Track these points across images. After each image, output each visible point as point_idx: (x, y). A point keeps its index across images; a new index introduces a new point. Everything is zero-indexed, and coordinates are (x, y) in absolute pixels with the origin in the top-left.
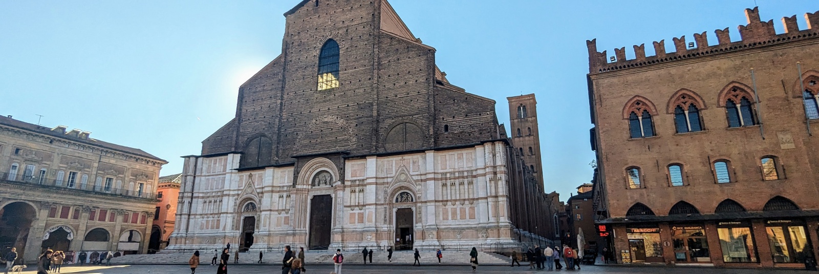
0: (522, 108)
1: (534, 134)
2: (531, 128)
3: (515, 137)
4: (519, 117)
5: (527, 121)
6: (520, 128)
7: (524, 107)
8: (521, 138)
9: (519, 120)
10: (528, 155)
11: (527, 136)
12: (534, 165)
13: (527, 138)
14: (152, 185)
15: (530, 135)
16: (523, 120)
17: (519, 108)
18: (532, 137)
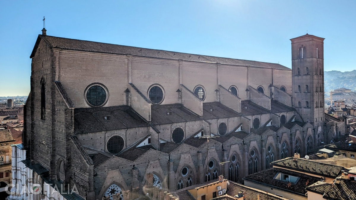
0: (302, 49)
1: (311, 74)
2: (309, 68)
3: (295, 76)
4: (299, 57)
5: (306, 61)
6: (299, 68)
7: (305, 48)
8: (300, 77)
9: (299, 60)
10: (305, 92)
11: (305, 75)
12: (309, 101)
13: (304, 77)
14: (9, 156)
15: (308, 74)
16: (302, 60)
17: (300, 49)
18: (309, 76)
